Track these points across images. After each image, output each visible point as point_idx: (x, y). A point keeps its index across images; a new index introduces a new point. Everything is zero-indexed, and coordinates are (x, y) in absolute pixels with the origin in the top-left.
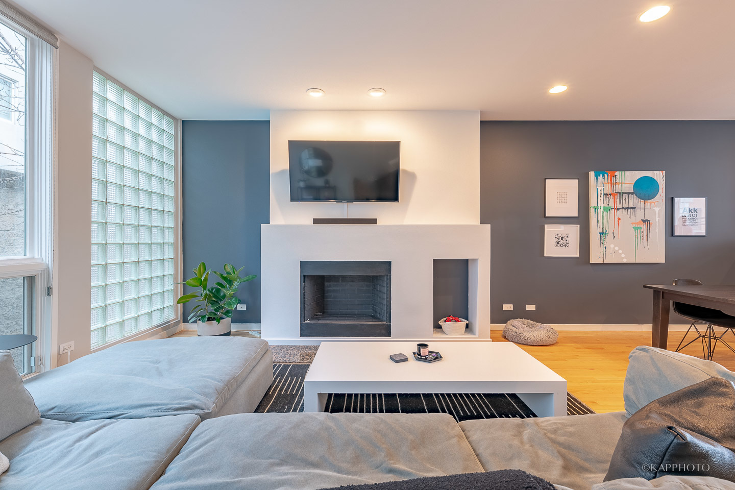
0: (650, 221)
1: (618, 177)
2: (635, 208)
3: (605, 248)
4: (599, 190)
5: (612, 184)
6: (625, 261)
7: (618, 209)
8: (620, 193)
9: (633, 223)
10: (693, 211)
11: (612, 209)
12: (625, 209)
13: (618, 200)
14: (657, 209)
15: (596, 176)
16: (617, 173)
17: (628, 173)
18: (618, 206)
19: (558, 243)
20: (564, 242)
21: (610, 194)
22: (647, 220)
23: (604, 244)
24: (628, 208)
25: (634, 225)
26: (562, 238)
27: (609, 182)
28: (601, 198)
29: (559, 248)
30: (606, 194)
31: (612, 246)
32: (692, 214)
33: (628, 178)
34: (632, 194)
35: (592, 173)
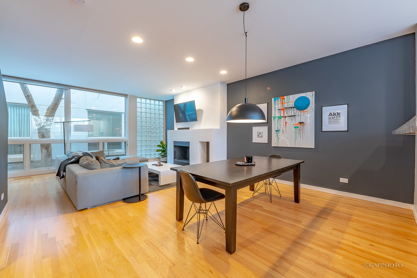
0: (304, 123)
1: (286, 99)
2: (295, 116)
3: (279, 138)
4: (276, 108)
5: (282, 103)
6: (289, 146)
7: (286, 117)
8: (287, 108)
9: (294, 125)
10: (336, 114)
11: (282, 117)
12: (289, 116)
13: (285, 112)
14: (308, 115)
15: (274, 100)
16: (285, 97)
17: (291, 96)
18: (286, 115)
19: (258, 136)
20: (261, 135)
21: (282, 109)
22: (302, 123)
23: (278, 136)
24: (291, 116)
25: (294, 126)
26: (260, 134)
27: (281, 102)
28: (277, 111)
29: (259, 138)
30: (280, 110)
31: (282, 137)
32: (335, 116)
33: (291, 99)
34: (293, 108)
35: (273, 99)
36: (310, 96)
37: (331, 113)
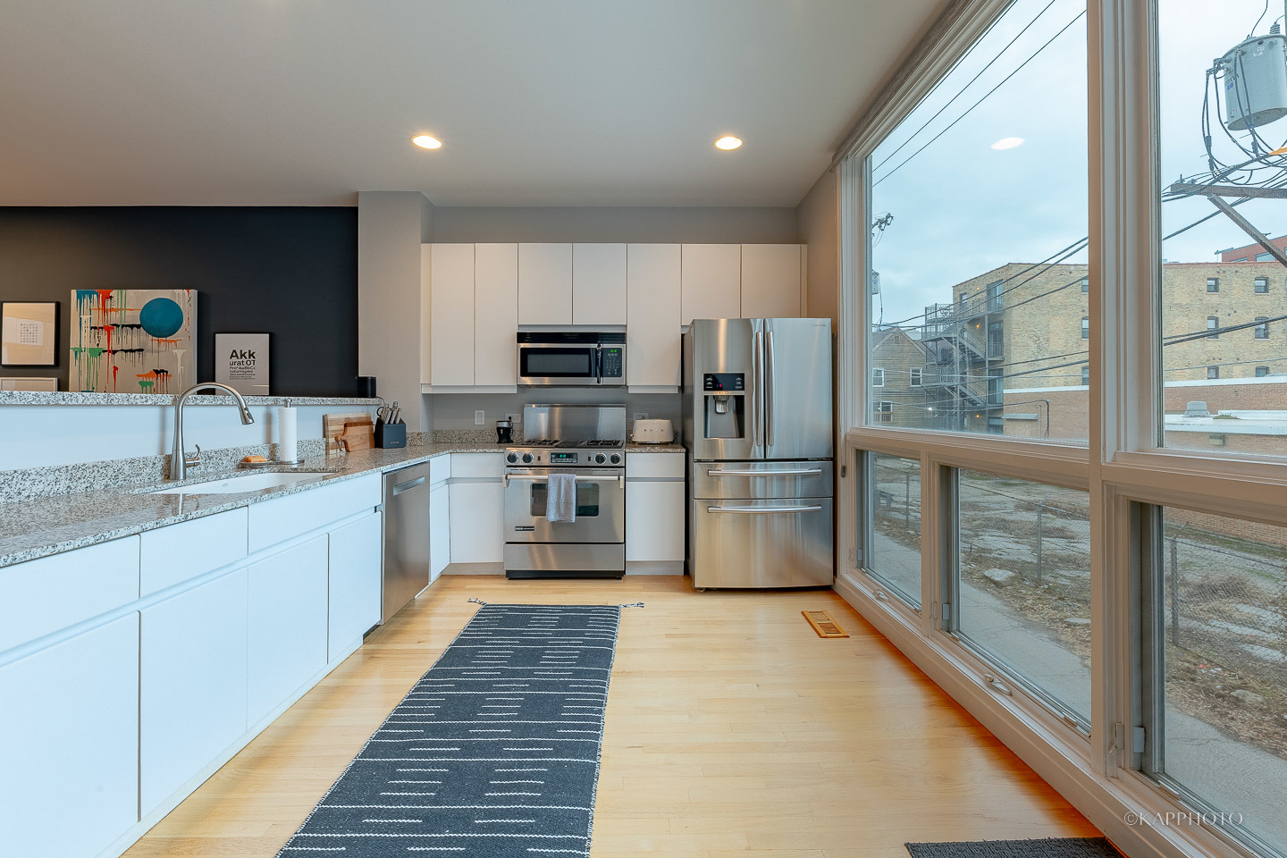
0: (167, 372)
1: (115, 299)
2: (142, 350)
4: (83, 322)
5: (104, 310)
7: (114, 352)
8: (118, 326)
9: (138, 376)
10: (247, 355)
11: (104, 351)
12: (126, 351)
13: (114, 337)
14: (179, 353)
15: (79, 297)
16: (114, 293)
17: (131, 293)
18: (115, 346)
21: (102, 328)
22: (163, 371)
24: (131, 351)
25: (141, 379)
27: (101, 307)
28: (86, 333)
30: (95, 328)
32: (245, 360)
33: (132, 302)
34: (138, 327)
35: (74, 293)
36: (185, 300)
37: (234, 351)
